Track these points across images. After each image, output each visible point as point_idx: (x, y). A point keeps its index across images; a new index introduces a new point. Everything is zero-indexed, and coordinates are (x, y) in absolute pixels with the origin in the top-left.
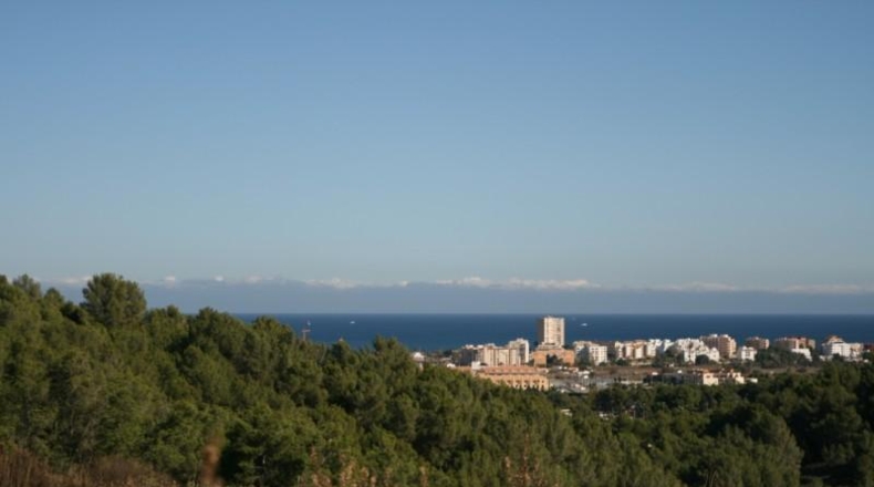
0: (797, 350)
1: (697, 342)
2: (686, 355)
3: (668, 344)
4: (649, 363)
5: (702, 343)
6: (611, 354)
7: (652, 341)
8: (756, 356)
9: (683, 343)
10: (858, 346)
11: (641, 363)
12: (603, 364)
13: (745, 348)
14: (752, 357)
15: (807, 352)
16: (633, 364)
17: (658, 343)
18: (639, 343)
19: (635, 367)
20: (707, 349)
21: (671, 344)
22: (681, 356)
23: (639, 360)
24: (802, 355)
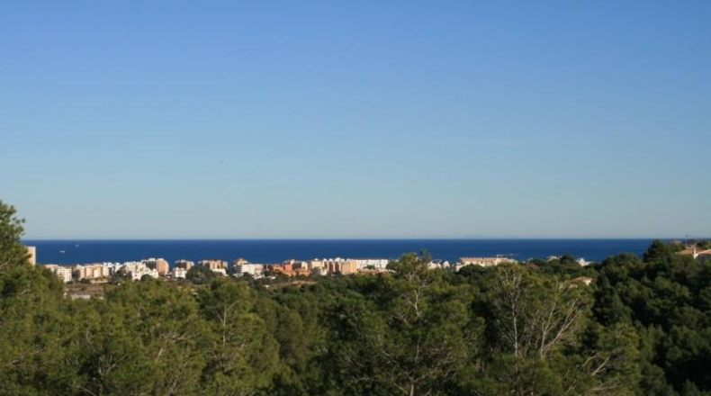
0: (216, 270)
1: (141, 265)
2: (133, 274)
3: (118, 266)
4: (105, 281)
5: (144, 265)
6: (75, 275)
7: (105, 264)
8: (187, 275)
9: (130, 266)
10: (259, 266)
11: (99, 282)
12: (69, 283)
13: (177, 269)
14: (183, 276)
15: (223, 271)
16: (93, 282)
17: (110, 265)
18: (96, 265)
19: (95, 285)
20: (150, 270)
21: (121, 266)
22: (129, 275)
23: (96, 279)
24: (221, 274)
